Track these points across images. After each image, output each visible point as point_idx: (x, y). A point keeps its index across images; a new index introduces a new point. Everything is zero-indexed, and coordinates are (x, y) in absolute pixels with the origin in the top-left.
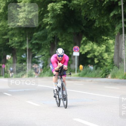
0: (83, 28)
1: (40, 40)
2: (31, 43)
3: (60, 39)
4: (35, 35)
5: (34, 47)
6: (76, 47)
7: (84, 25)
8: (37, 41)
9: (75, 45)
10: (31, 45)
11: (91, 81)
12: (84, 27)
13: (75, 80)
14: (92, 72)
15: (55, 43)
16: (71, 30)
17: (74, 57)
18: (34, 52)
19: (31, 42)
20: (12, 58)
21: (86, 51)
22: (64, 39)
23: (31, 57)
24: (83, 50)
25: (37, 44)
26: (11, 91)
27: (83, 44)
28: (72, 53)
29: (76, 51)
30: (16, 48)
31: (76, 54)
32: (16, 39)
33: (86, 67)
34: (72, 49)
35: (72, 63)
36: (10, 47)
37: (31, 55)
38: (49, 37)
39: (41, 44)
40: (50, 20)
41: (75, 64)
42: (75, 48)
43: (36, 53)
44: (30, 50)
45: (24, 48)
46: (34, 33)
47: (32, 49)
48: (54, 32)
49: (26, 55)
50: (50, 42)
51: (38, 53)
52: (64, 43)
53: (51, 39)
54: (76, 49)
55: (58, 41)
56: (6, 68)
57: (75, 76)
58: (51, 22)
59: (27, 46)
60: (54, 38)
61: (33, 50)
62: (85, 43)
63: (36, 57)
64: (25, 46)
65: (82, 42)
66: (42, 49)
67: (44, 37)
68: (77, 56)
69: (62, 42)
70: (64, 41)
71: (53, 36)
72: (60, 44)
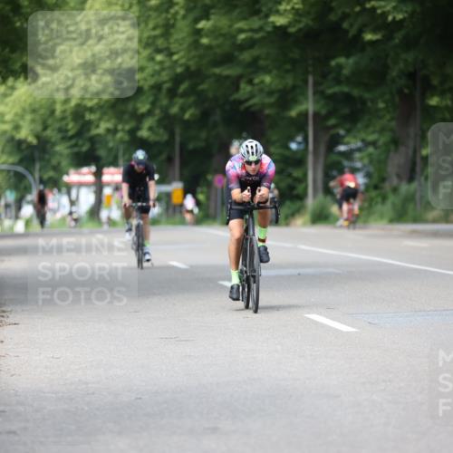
2: (323, 95)
3: (435, 82)
5: (335, 110)
8: (346, 89)
18: (334, 126)
23: (322, 149)
25: (348, 98)
30: (267, 112)
32: (268, 79)
37: (324, 139)
38: (394, 73)
39: (362, 99)
40: (394, 8)
43: (341, 132)
45: (293, 113)
46: (334, 57)
49: (306, 138)
51: (348, 132)
52: (449, 96)
53: (403, 82)
55: (428, 88)
58: (399, 17)
59: (309, 105)
60: (411, 76)
61: (332, 121)
63: (342, 148)
69: (442, 94)
70: (449, 91)
72: (434, 101)
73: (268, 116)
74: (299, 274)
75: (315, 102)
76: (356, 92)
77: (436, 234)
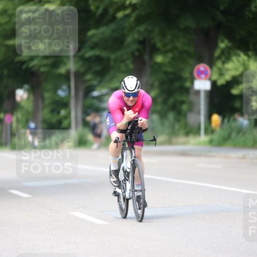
0: (220, 17)
1: (105, 49)
2: (82, 58)
3: (159, 45)
4: (93, 36)
5: (89, 68)
6: (202, 67)
7: (222, 8)
8: (96, 52)
9: (200, 60)
10: (81, 63)
11: (244, 158)
12: (223, 12)
13: (199, 155)
14: (244, 134)
15: (146, 57)
16: (188, 22)
17: (198, 92)
18: (90, 80)
19: (81, 53)
20: (32, 97)
21: (228, 77)
22: (169, 47)
23: (81, 94)
24: (221, 74)
25: (98, 59)
26: (30, 184)
27: (219, 58)
28: (192, 83)
29: (203, 76)
30: (42, 69)
31: (202, 85)
33: (229, 121)
34: (192, 73)
35: (191, 110)
36: (24, 67)
37: (82, 88)
38: (129, 40)
39: (109, 59)
41: (199, 113)
42: (199, 69)
43: (95, 82)
44: (79, 75)
45: (62, 70)
46: (88, 30)
47: (84, 74)
48: (142, 28)
49: (69, 87)
50: (133, 54)
51: (100, 82)
52: (170, 55)
53: (135, 46)
54: (202, 72)
55: (154, 50)
56: (14, 124)
57: (199, 144)
58: (135, 1)
59: (71, 65)
60: (142, 43)
61: (88, 77)
62: (226, 56)
63: (96, 93)
64: (65, 64)
65: (217, 53)
66: (112, 72)
67: (117, 42)
68: (206, 92)
69: (165, 53)
70: (171, 51)
71: (141, 38)
72: (159, 59)
73: (43, 73)
74: (66, 184)
75: (75, 62)
76: (104, 54)
77: (163, 153)
